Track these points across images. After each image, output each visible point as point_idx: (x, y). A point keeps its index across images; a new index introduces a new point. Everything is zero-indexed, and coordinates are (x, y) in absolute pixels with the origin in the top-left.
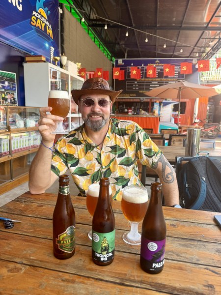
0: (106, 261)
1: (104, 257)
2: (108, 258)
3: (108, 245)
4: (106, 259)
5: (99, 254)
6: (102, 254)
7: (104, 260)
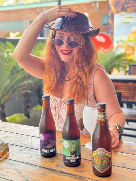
0: (75, 162)
1: (73, 159)
2: (76, 160)
3: (76, 150)
4: (74, 161)
5: (69, 157)
6: (71, 157)
7: (73, 162)
